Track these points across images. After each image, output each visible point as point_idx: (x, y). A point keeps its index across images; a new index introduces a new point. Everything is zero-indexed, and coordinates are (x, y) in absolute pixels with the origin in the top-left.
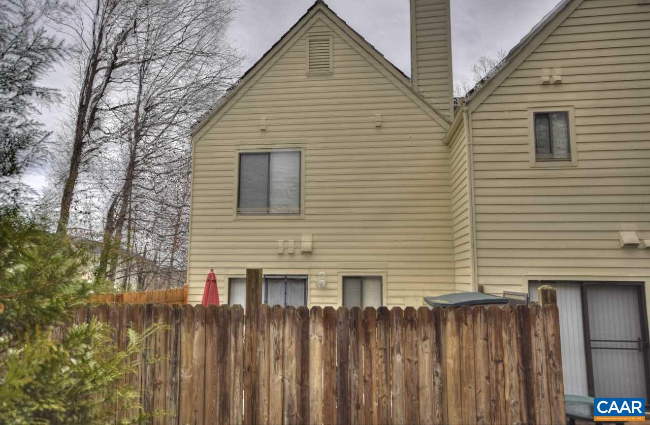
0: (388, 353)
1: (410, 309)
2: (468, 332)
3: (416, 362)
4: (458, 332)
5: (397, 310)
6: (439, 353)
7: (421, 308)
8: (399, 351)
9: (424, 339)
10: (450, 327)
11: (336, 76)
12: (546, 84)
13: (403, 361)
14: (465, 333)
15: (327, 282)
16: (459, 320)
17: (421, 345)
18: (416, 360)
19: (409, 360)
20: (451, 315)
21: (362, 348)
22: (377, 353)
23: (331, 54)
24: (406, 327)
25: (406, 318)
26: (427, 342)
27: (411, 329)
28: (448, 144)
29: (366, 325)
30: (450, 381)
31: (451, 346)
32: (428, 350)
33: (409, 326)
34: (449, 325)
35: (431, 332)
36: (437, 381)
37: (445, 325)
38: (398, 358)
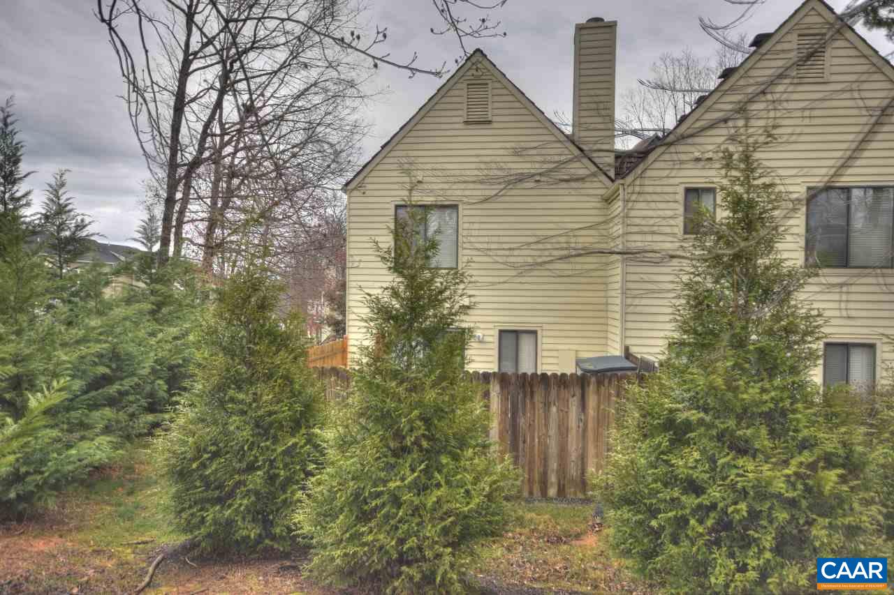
0: (547, 405)
1: (563, 375)
2: (605, 392)
3: (567, 412)
4: (598, 392)
5: (555, 375)
6: (583, 406)
7: (572, 375)
8: (555, 404)
9: (573, 396)
10: (592, 388)
11: (495, 125)
12: (698, 160)
13: (557, 411)
14: (603, 392)
15: (484, 335)
16: (599, 383)
17: (571, 400)
18: (566, 410)
19: (562, 411)
20: (593, 379)
21: (528, 401)
22: (539, 406)
23: (490, 100)
24: (559, 387)
25: (560, 381)
26: (575, 398)
27: (564, 388)
28: (606, 201)
29: (531, 386)
30: (590, 425)
31: (592, 401)
32: (575, 403)
33: (562, 387)
34: (591, 387)
35: (578, 392)
36: (581, 425)
37: (589, 386)
38: (554, 409)
